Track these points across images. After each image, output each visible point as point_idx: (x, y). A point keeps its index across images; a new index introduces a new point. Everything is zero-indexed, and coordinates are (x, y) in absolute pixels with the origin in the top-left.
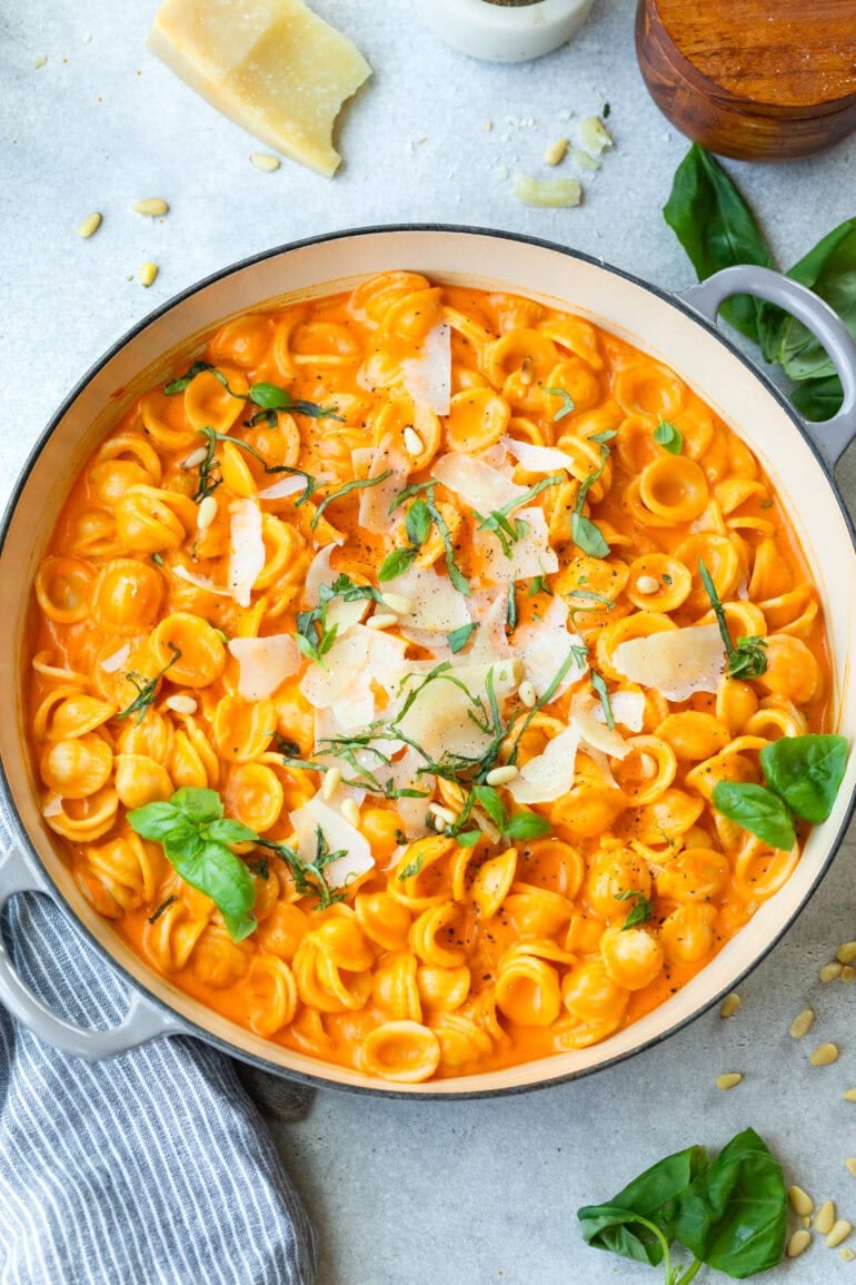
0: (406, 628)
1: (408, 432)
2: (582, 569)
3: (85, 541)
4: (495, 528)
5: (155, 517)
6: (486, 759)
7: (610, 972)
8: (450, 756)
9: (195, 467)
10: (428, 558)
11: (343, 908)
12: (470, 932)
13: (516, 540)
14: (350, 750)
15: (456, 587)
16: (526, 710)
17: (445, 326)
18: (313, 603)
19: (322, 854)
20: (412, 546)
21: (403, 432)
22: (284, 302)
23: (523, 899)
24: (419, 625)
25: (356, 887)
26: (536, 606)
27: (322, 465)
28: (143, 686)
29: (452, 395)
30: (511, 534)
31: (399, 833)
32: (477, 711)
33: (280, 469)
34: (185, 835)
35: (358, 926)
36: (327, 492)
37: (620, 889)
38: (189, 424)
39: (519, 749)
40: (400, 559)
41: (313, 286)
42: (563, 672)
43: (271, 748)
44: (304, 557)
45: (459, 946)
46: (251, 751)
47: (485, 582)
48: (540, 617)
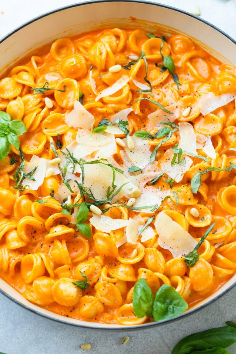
0: (125, 151)
1: (189, 108)
2: (184, 189)
3: (82, 44)
4: (176, 153)
5: (101, 54)
6: (98, 202)
7: (53, 287)
8: (90, 190)
9: (131, 60)
10: (152, 142)
11: (18, 193)
12: (39, 238)
13: (178, 163)
14: (70, 160)
15: (151, 157)
16: (125, 205)
17: (234, 97)
18: (112, 120)
19: (30, 174)
20: (154, 136)
21: (188, 107)
22: (202, 46)
23: (58, 244)
24: (129, 155)
25: (27, 191)
26: (164, 186)
27: (160, 93)
28: (46, 87)
29: (211, 113)
30: (179, 159)
31: (53, 192)
32: (112, 189)
33: (148, 82)
34: (2, 127)
35: (14, 201)
36: (149, 98)
37: (84, 272)
38: (142, 47)
39: (109, 210)
40: (146, 135)
41: (214, 50)
42: (146, 207)
43: (54, 138)
44: (123, 106)
45: (32, 237)
46: (48, 132)
47: (159, 165)
48: (161, 190)
